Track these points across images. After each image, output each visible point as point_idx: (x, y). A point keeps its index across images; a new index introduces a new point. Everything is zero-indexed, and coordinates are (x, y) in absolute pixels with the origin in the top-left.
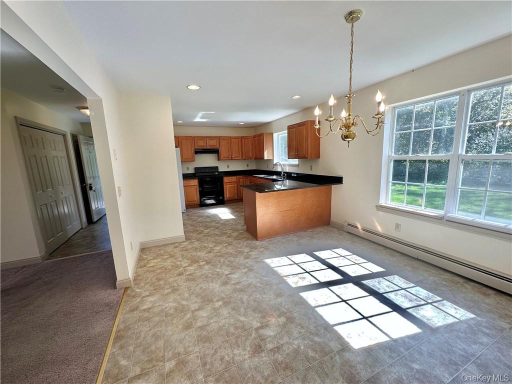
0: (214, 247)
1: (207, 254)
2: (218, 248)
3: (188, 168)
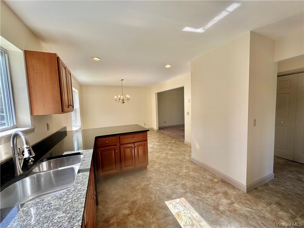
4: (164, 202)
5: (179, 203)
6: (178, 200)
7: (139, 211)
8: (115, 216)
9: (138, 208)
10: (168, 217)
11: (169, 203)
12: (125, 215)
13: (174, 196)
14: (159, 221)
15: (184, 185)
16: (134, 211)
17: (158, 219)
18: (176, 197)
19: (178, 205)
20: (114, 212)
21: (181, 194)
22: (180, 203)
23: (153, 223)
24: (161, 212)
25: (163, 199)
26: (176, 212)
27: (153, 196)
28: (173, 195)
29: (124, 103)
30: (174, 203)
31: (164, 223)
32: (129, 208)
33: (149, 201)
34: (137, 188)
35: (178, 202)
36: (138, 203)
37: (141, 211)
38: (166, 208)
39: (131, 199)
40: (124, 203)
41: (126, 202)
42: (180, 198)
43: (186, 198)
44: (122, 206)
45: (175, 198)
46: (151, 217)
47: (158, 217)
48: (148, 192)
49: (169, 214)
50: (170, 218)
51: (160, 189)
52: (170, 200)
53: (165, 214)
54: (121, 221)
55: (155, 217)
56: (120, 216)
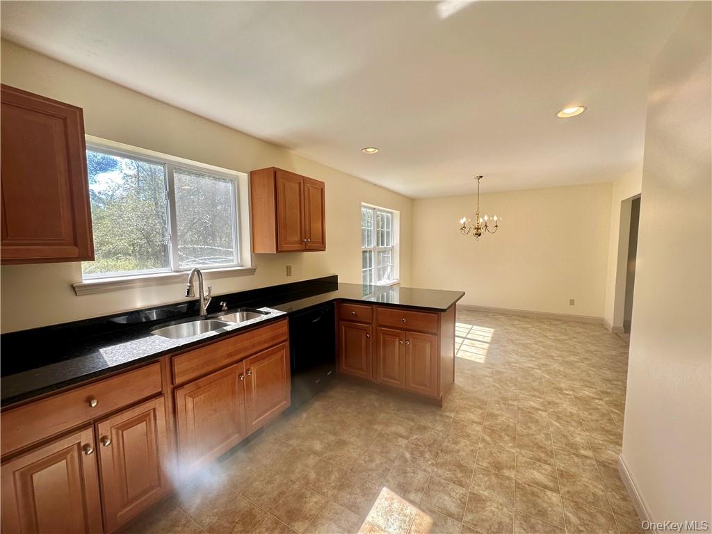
0: (538, 409)
1: (557, 404)
2: (532, 404)
4: (382, 485)
5: (405, 516)
6: (411, 510)
7: (331, 461)
9: (337, 455)
10: (354, 511)
11: (386, 496)
13: (417, 497)
14: (332, 502)
15: (477, 499)
17: (335, 498)
18: (418, 500)
19: (397, 516)
21: (439, 508)
22: (407, 519)
23: (323, 494)
24: (356, 494)
25: (387, 481)
26: (376, 521)
27: (380, 460)
28: (420, 493)
29: (480, 235)
30: (396, 505)
31: (334, 513)
33: (362, 462)
34: (376, 427)
35: (408, 512)
37: (334, 463)
38: (371, 496)
42: (423, 511)
43: (435, 524)
45: (412, 502)
46: (333, 484)
47: (340, 496)
48: (383, 447)
49: (360, 510)
50: (354, 518)
51: (409, 460)
52: (397, 493)
53: (355, 503)
55: (336, 491)
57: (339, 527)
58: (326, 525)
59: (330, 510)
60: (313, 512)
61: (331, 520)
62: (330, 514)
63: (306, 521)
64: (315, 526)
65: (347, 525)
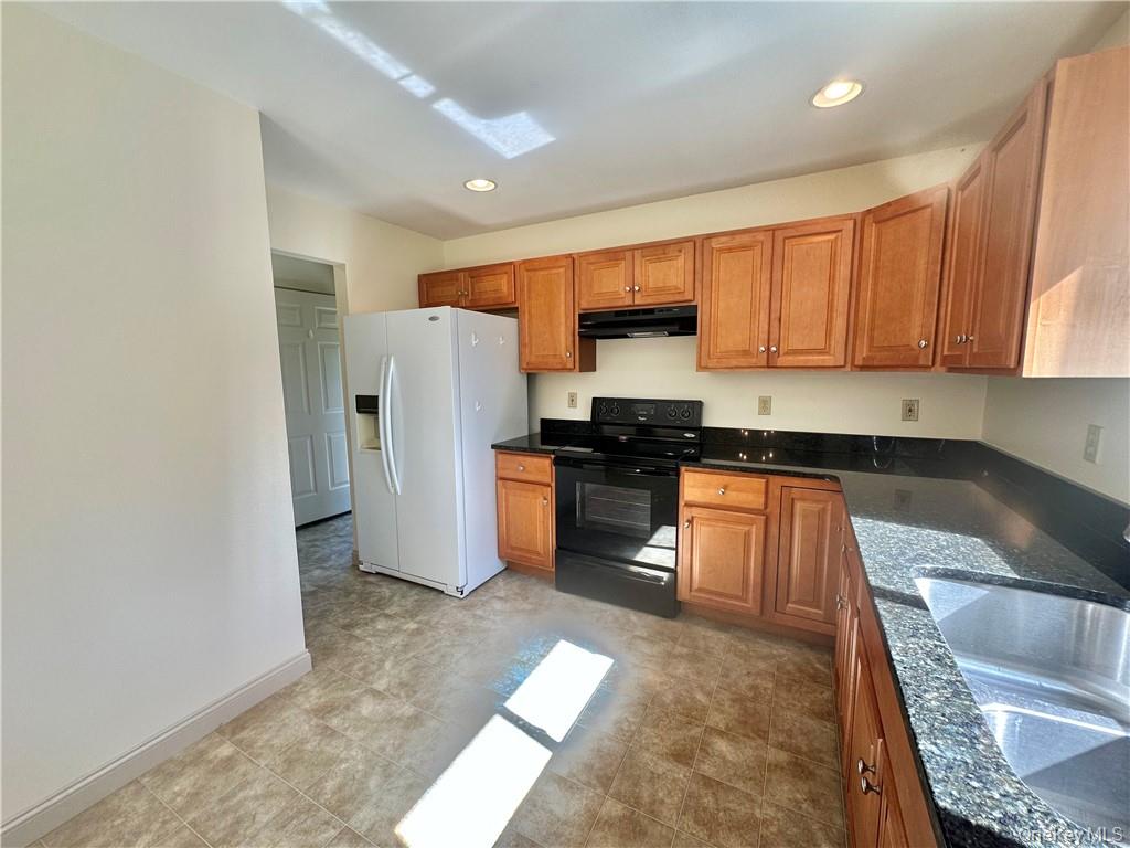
3: (572, 400)
7: (685, 719)
8: (769, 765)
9: (679, 730)
12: (732, 740)
16: (698, 730)
20: (769, 780)
32: (710, 751)
36: (668, 743)
37: (678, 717)
39: (681, 776)
40: (719, 783)
41: (707, 782)
44: (730, 781)
54: (752, 735)
56: (749, 752)
57: (551, 812)
58: (572, 812)
59: (569, 840)
60: (599, 835)
61: (565, 823)
62: (567, 833)
63: (606, 818)
64: (590, 811)
65: (537, 815)
